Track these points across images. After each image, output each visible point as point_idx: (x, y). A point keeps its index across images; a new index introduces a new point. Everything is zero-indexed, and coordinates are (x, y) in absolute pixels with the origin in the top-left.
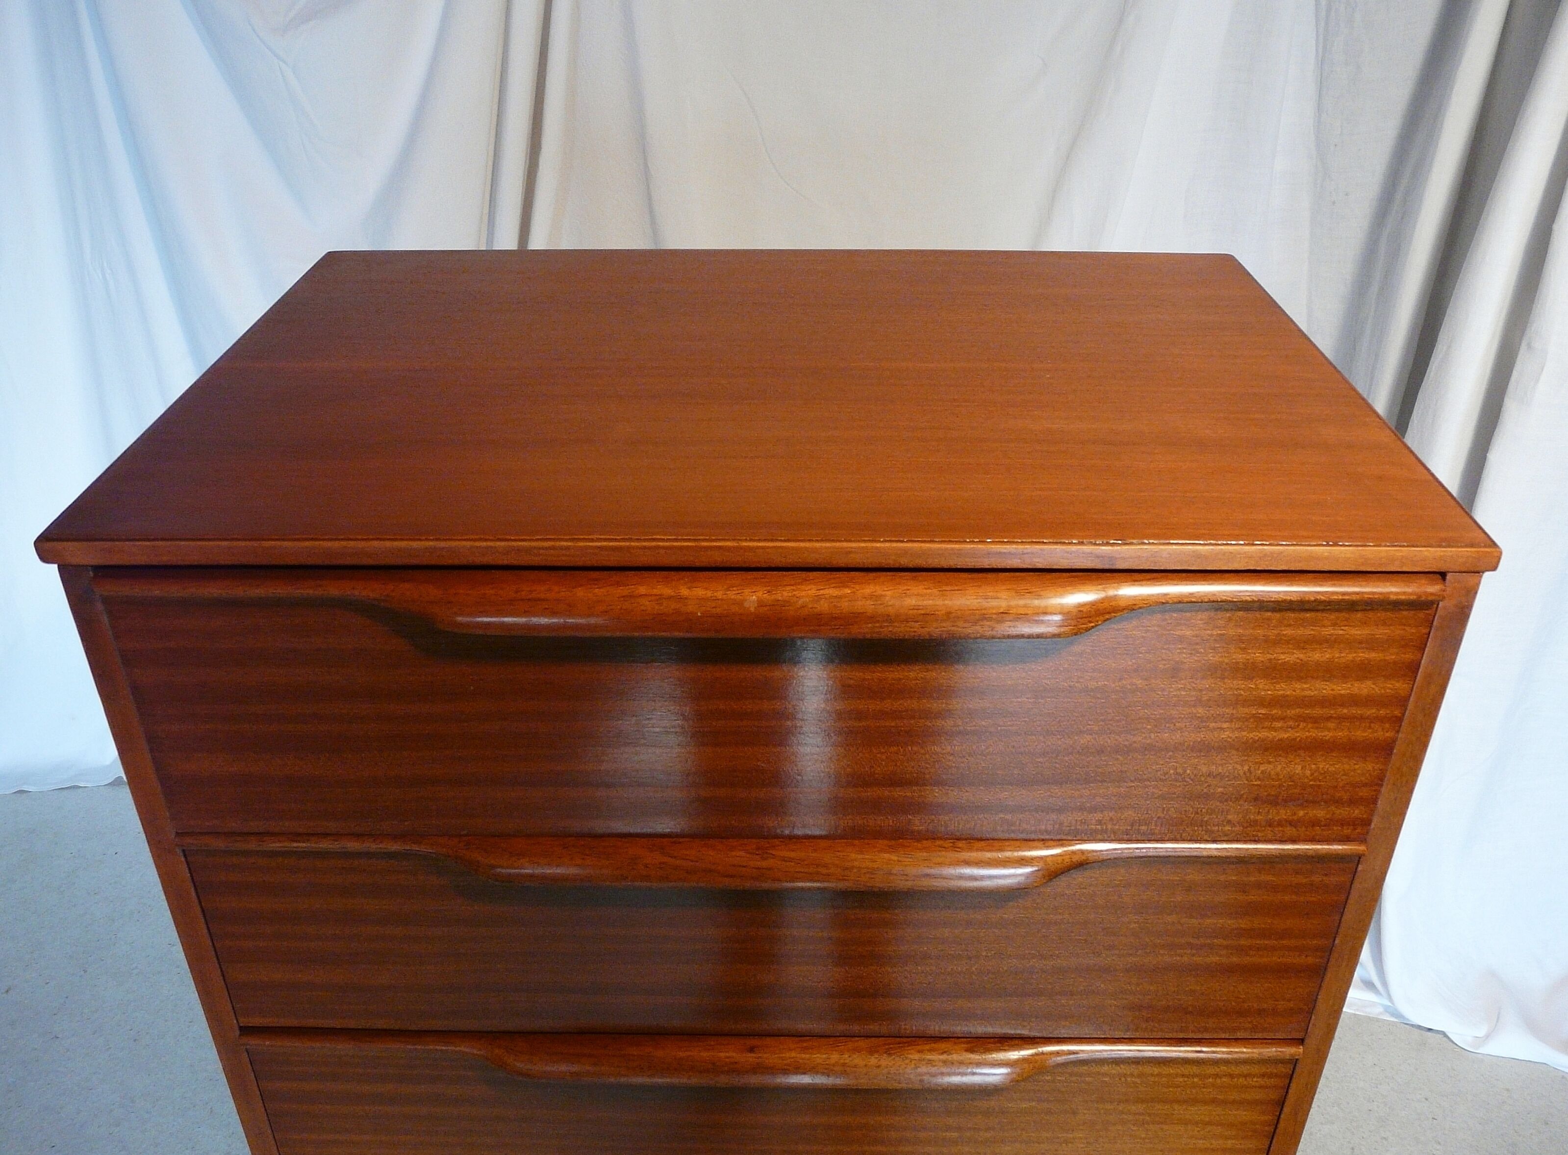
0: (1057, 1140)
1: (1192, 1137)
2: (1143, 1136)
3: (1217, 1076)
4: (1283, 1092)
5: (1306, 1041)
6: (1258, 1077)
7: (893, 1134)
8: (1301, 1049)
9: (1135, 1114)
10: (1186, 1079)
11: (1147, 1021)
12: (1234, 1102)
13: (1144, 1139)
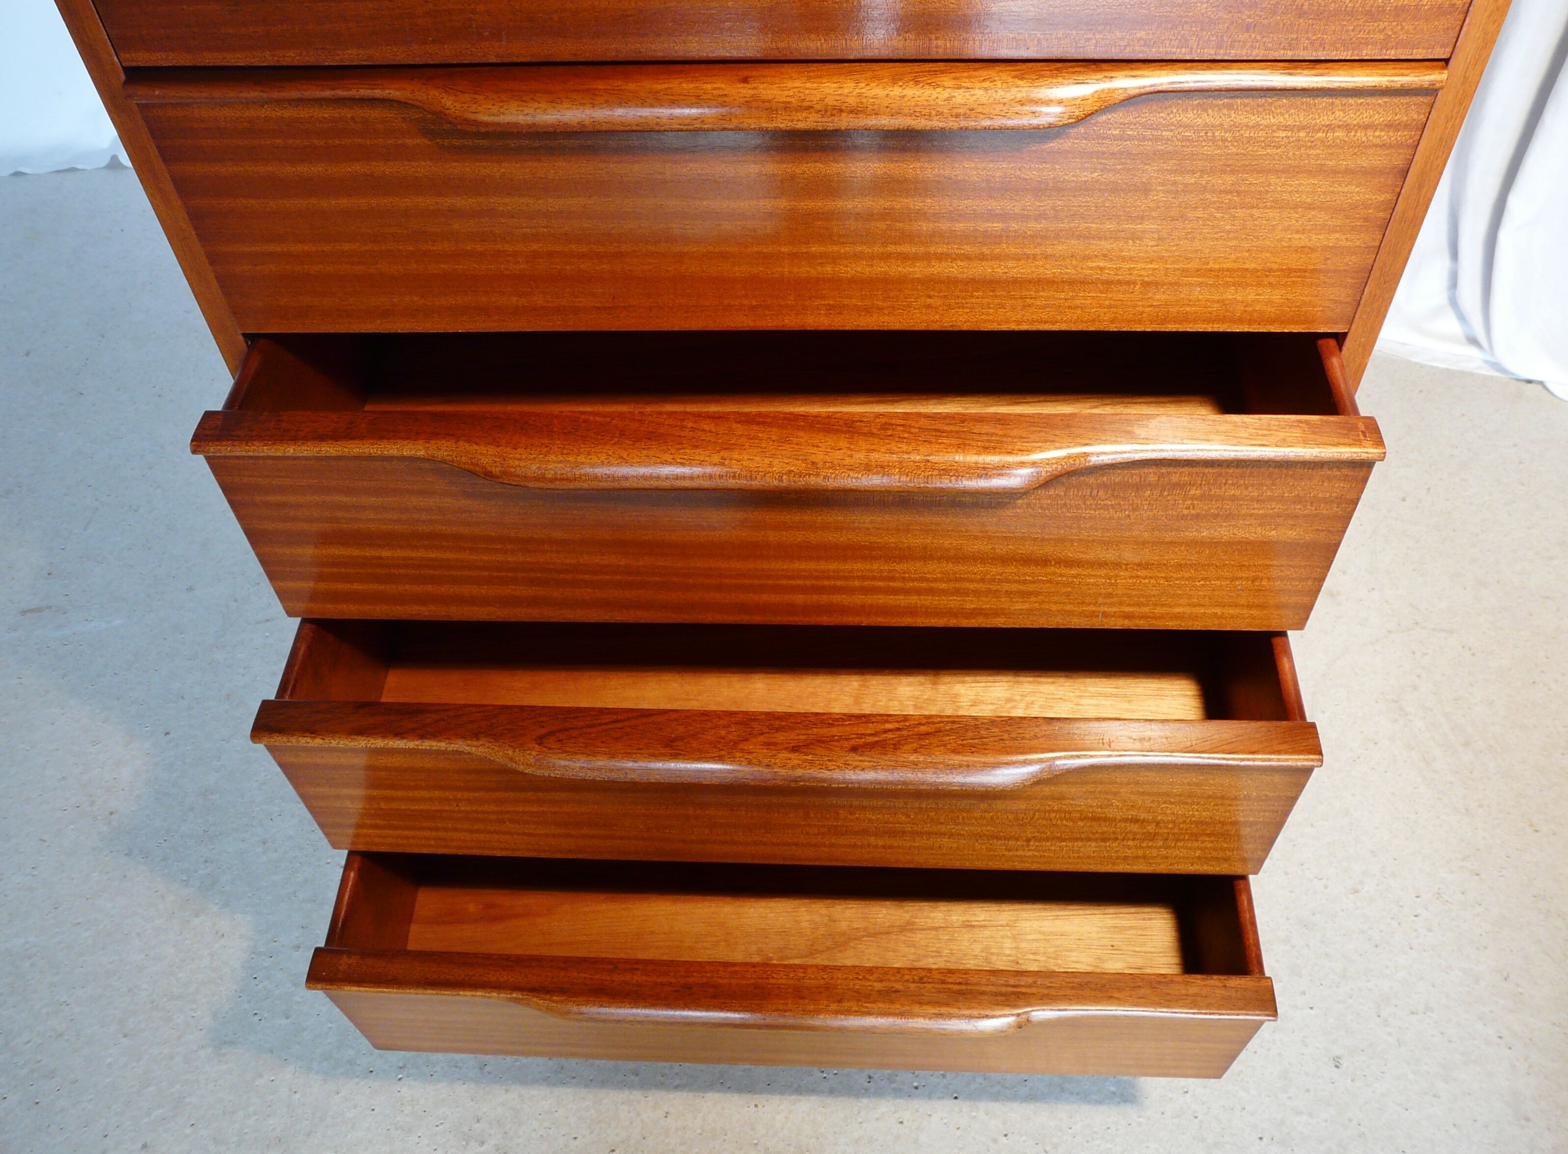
0: (1122, 235)
1: (1287, 229)
2: (1228, 227)
3: (1330, 128)
4: (1411, 152)
5: (1451, 62)
6: (1382, 130)
7: (925, 226)
8: (1444, 75)
9: (1221, 192)
10: (1289, 134)
11: (1248, 30)
12: (1349, 172)
13: (1229, 232)
